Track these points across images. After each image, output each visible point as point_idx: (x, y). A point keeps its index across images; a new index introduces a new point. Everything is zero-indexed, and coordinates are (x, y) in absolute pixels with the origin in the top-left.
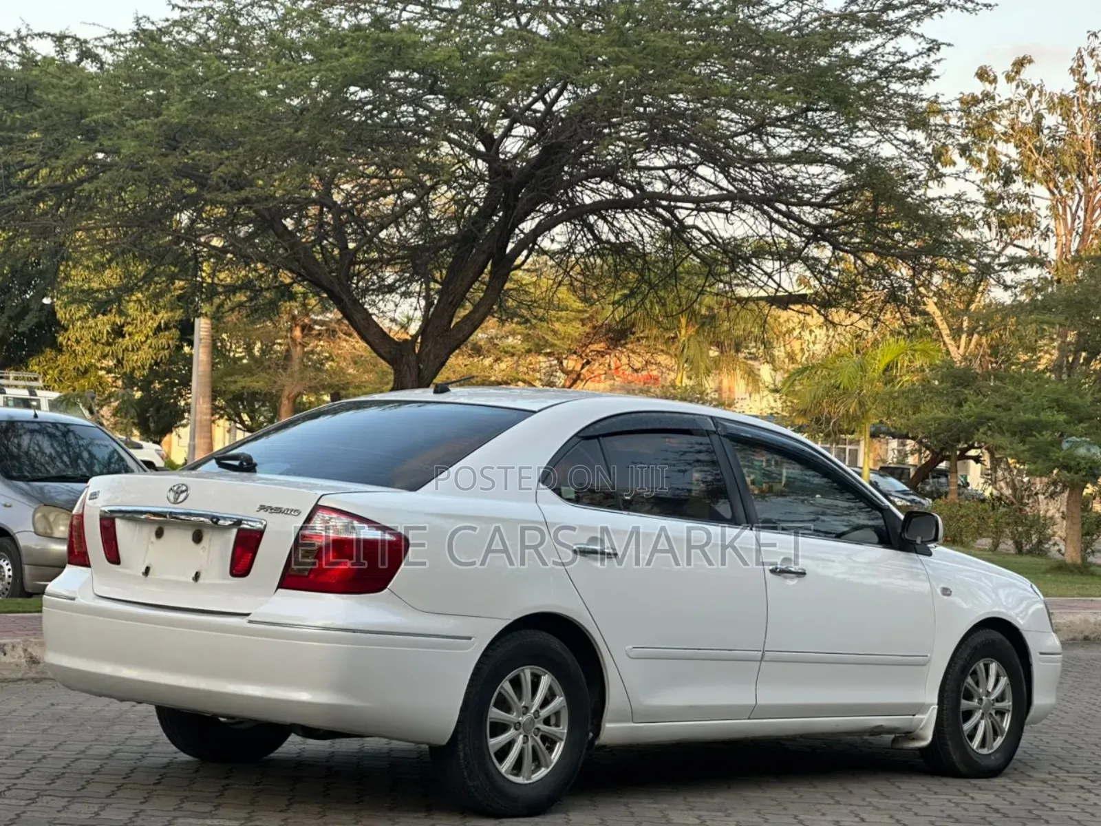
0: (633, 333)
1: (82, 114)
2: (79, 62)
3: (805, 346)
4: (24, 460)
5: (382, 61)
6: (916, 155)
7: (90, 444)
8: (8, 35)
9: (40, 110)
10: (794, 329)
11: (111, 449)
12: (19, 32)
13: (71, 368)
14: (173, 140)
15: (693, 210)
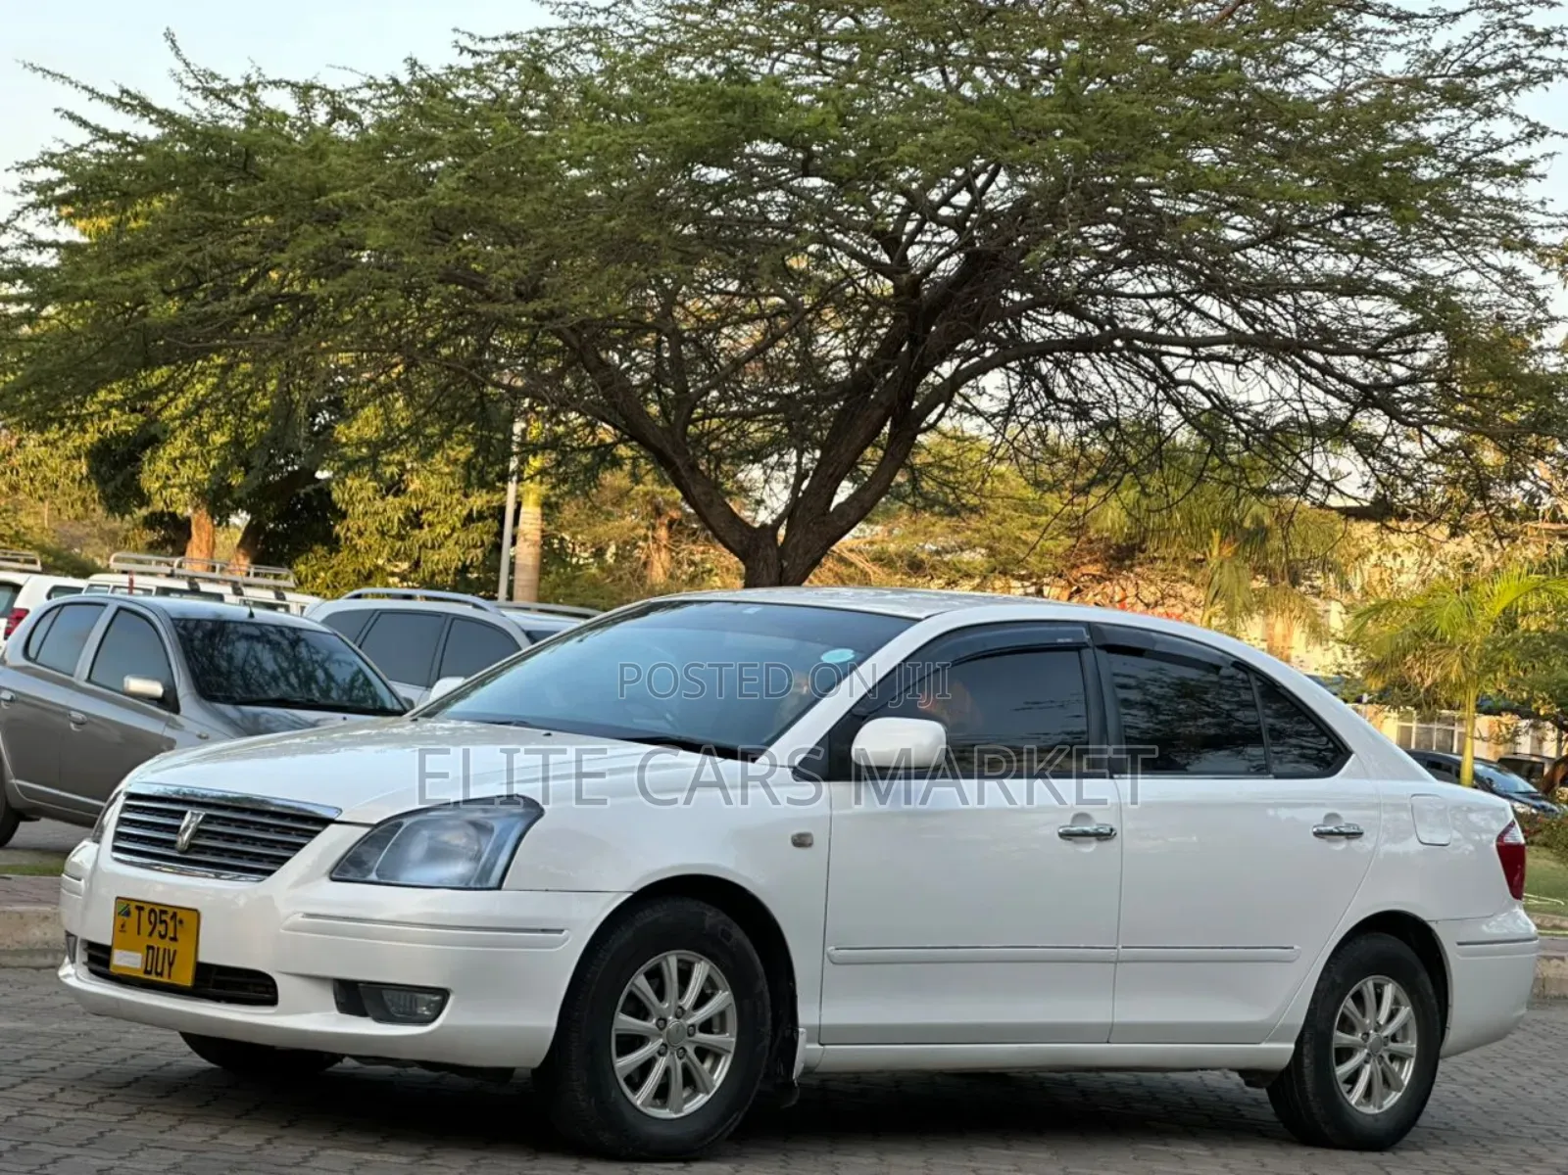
0: (1143, 551)
1: (321, 190)
2: (330, 123)
3: (1385, 576)
4: (237, 679)
5: (729, 126)
6: (1513, 288)
7: (328, 658)
8: (226, 80)
9: (261, 184)
10: (1370, 551)
11: (355, 668)
12: (248, 79)
13: (350, 569)
14: (442, 229)
15: (1187, 358)
